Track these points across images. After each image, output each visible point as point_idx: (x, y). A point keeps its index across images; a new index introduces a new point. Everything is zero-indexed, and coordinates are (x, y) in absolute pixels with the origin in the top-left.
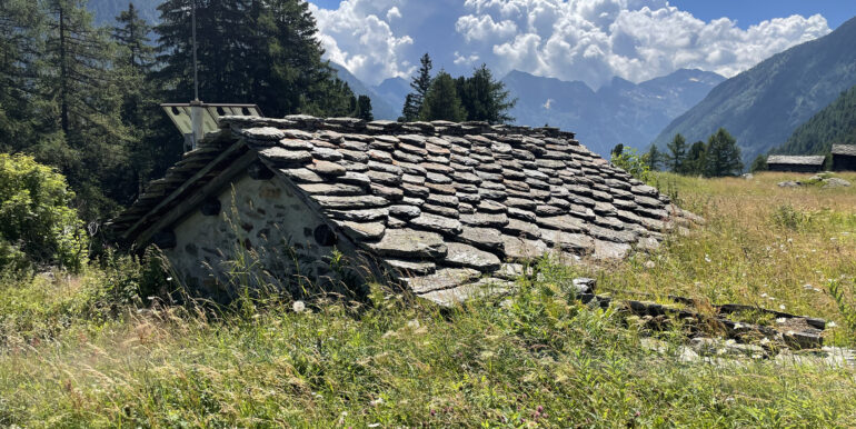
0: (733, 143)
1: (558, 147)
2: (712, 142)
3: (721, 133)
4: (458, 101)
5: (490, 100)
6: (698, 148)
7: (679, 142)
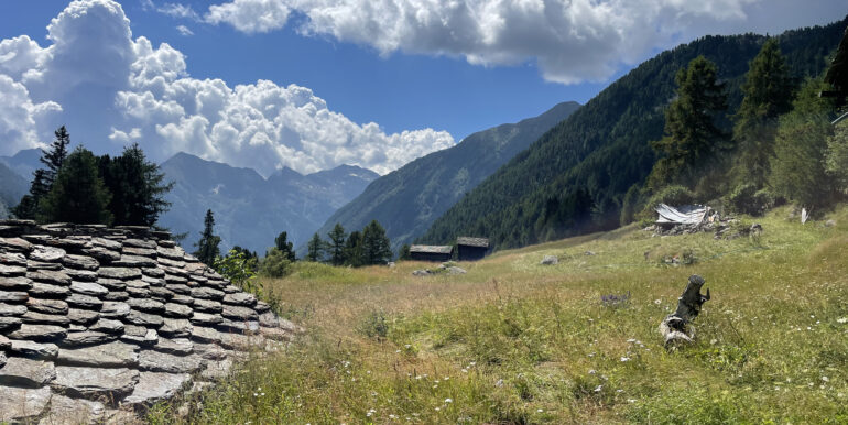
0: (383, 233)
1: (141, 251)
2: (367, 232)
3: (374, 225)
4: (101, 182)
5: (141, 182)
6: (355, 237)
7: (338, 231)
